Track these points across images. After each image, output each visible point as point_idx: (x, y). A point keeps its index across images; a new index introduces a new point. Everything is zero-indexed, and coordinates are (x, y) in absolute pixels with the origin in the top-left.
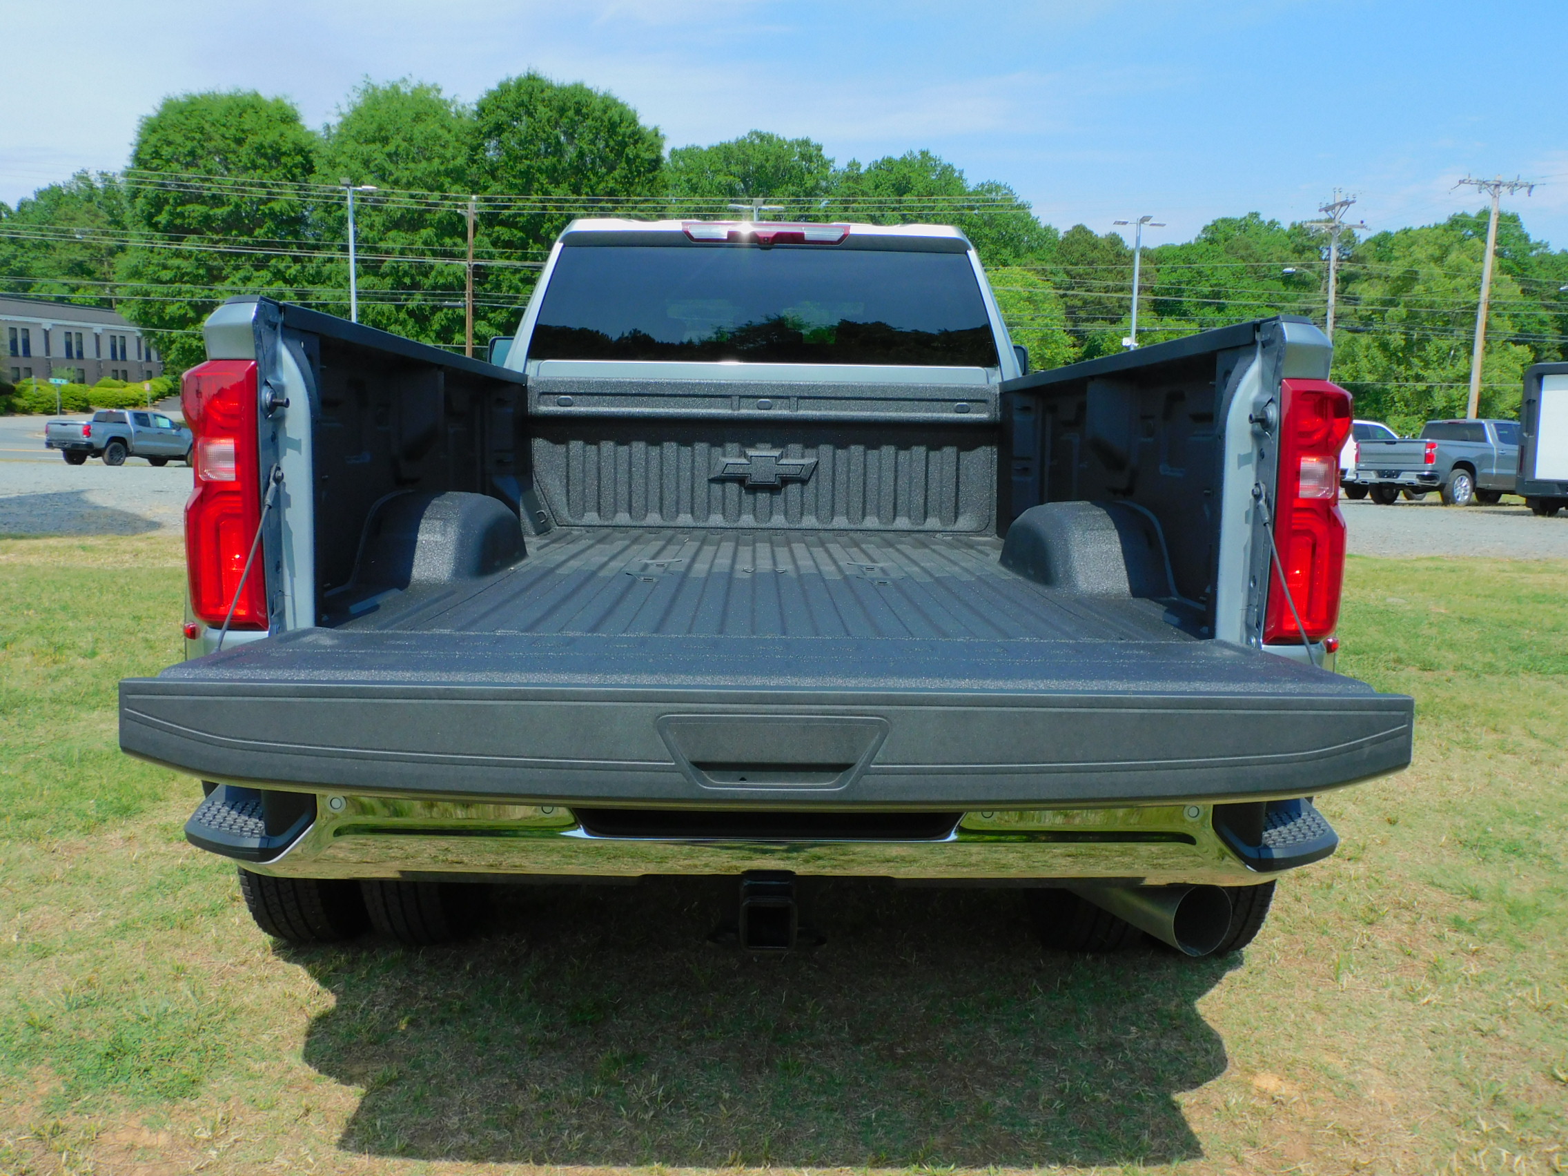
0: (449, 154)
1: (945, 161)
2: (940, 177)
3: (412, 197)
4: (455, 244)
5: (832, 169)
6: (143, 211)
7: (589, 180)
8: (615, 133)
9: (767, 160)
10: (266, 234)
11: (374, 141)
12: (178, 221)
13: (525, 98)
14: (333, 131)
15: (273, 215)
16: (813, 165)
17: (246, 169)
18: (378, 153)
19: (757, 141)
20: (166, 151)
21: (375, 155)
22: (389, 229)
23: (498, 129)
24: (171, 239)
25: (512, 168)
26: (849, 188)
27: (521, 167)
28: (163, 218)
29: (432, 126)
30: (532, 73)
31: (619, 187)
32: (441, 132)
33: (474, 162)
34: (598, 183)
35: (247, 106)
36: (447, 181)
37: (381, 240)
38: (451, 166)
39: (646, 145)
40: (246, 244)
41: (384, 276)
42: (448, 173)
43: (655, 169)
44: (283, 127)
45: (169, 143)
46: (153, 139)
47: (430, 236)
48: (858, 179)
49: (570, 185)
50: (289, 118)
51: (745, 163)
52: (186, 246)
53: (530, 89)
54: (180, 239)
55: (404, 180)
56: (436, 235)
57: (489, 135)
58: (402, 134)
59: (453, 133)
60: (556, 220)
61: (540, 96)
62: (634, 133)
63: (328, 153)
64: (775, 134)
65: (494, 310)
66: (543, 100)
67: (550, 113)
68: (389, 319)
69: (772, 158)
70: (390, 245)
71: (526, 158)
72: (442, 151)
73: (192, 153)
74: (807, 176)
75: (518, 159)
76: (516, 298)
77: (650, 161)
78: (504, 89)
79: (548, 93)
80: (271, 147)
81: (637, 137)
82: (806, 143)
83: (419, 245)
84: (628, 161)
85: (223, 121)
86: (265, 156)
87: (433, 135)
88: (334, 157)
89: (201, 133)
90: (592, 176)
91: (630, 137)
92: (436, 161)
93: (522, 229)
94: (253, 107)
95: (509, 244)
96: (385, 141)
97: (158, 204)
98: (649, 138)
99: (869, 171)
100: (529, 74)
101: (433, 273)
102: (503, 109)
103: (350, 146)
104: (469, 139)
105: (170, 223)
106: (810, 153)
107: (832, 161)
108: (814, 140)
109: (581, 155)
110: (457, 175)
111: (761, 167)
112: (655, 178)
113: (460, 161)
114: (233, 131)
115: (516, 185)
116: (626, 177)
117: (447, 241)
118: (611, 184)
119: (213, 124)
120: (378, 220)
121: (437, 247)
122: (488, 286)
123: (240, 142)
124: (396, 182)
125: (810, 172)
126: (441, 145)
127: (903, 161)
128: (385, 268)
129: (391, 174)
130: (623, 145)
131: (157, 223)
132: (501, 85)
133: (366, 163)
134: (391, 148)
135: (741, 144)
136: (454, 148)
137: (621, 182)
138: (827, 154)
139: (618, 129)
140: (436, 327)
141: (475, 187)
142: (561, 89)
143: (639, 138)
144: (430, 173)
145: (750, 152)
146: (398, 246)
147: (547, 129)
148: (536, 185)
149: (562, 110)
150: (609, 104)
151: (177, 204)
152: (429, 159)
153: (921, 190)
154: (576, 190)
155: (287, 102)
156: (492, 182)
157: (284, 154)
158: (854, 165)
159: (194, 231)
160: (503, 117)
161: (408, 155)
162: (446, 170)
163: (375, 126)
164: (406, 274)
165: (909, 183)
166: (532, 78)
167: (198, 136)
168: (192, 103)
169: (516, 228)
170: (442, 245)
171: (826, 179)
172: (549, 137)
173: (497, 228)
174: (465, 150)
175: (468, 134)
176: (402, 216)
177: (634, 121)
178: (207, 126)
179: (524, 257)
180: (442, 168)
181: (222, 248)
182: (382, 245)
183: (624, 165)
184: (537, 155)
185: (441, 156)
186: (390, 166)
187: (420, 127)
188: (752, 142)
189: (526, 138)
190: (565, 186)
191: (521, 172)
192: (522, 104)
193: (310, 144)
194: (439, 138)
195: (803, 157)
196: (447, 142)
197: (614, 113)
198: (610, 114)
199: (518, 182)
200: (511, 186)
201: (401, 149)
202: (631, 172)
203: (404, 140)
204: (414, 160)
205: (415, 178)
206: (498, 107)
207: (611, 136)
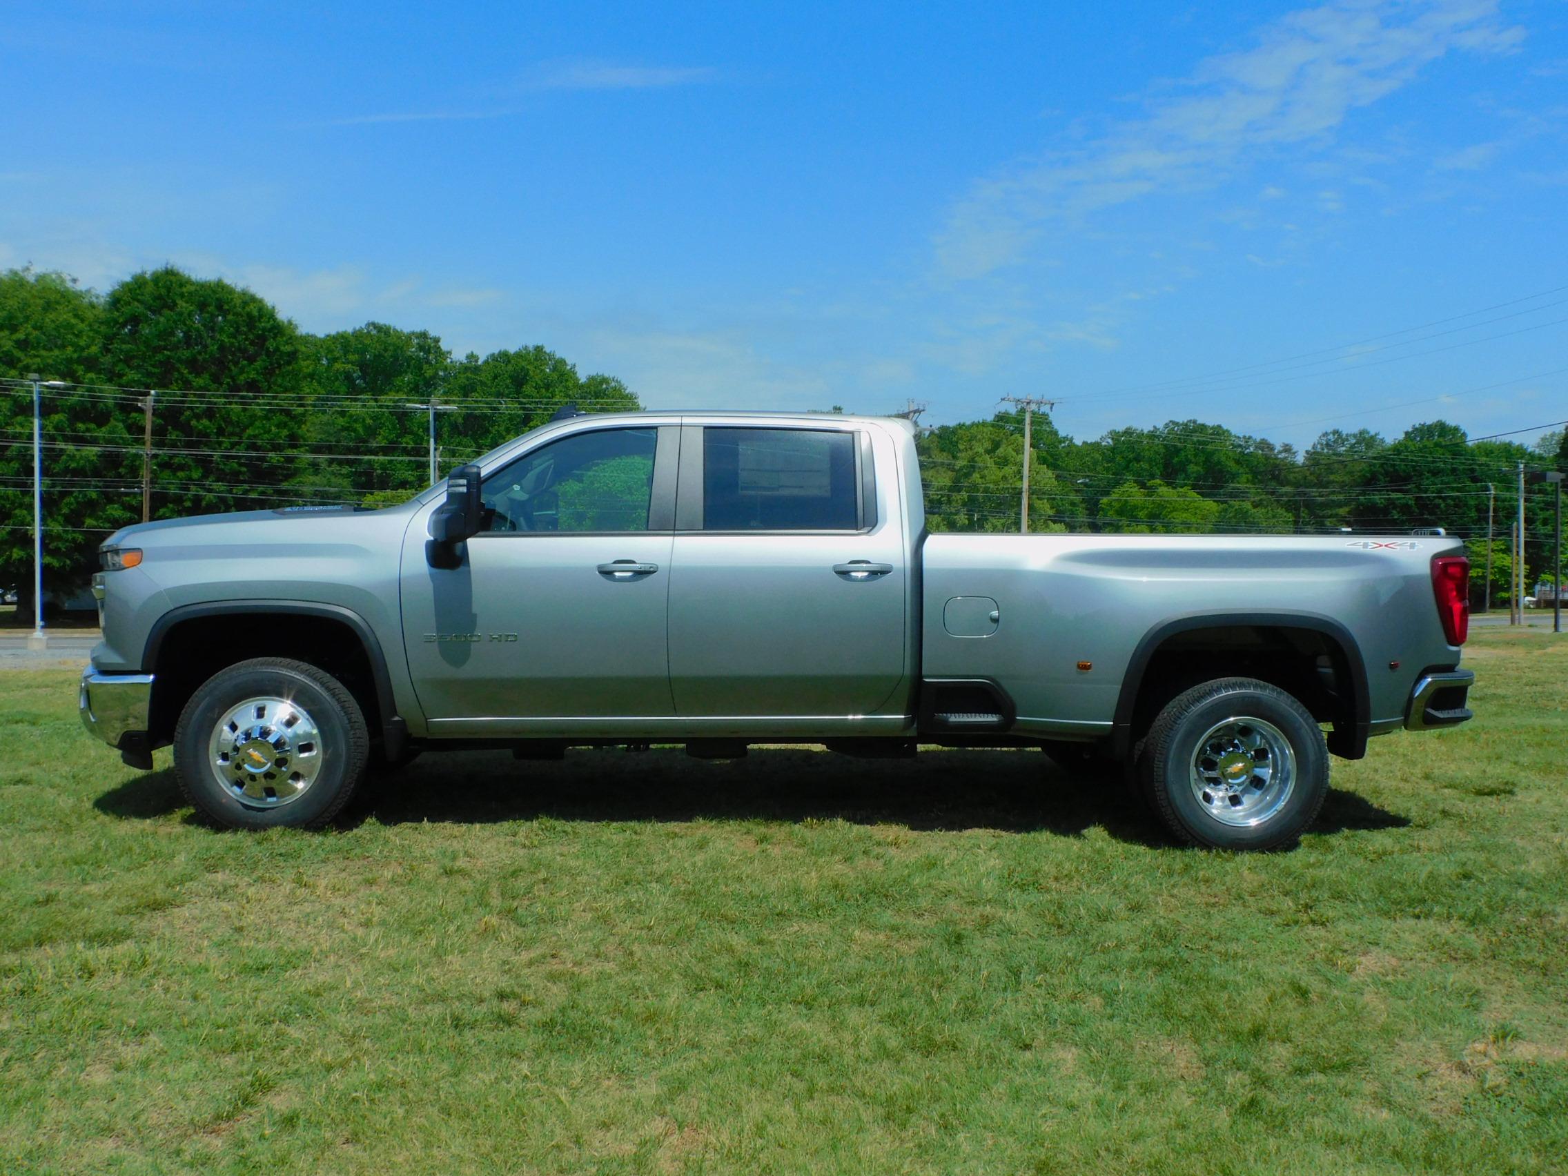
0: (82, 343)
1: (558, 355)
2: (555, 369)
4: (88, 430)
5: (449, 360)
7: (230, 370)
8: (255, 327)
9: (386, 350)
13: (163, 292)
16: (431, 357)
18: (6, 340)
19: (374, 332)
22: (16, 414)
26: (468, 378)
27: (159, 357)
29: (65, 316)
30: (169, 267)
31: (260, 378)
32: (73, 321)
33: (108, 351)
36: (80, 370)
37: (7, 424)
38: (85, 354)
39: (284, 339)
41: (9, 461)
42: (80, 361)
47: (61, 421)
48: (476, 369)
49: (211, 375)
51: (362, 352)
53: (168, 284)
56: (68, 420)
58: (30, 323)
59: (87, 322)
60: (197, 408)
61: (178, 290)
62: (272, 326)
64: (392, 325)
67: (191, 308)
68: (13, 503)
69: (391, 348)
70: (19, 429)
71: (165, 349)
72: (75, 339)
74: (425, 367)
75: (158, 350)
78: (138, 283)
79: (188, 288)
81: (276, 330)
82: (424, 335)
84: (268, 353)
87: (65, 323)
90: (233, 368)
91: (269, 331)
92: (70, 349)
96: (14, 329)
99: (486, 362)
100: (167, 268)
101: (64, 457)
102: (138, 301)
104: (102, 328)
106: (428, 346)
107: (450, 353)
108: (432, 333)
109: (222, 348)
110: (91, 364)
111: (378, 357)
113: (94, 349)
115: (154, 374)
116: (266, 368)
117: (80, 426)
118: (253, 375)
120: (5, 405)
121: (68, 433)
122: (122, 470)
125: (428, 362)
126: (74, 334)
127: (518, 355)
128: (11, 452)
129: (19, 360)
130: (264, 338)
134: (20, 335)
135: (357, 335)
136: (88, 337)
137: (262, 373)
138: (444, 346)
139: (258, 324)
140: (65, 511)
143: (278, 332)
145: (368, 342)
148: (176, 375)
149: (203, 306)
150: (249, 299)
152: (62, 348)
153: (539, 382)
154: (216, 379)
156: (127, 370)
158: (472, 357)
160: (138, 308)
162: (80, 358)
165: (527, 374)
170: (74, 430)
171: (445, 369)
173: (133, 415)
174: (99, 341)
175: (101, 323)
177: (272, 316)
180: (75, 356)
182: (10, 430)
185: (74, 345)
186: (18, 354)
187: (52, 316)
188: (369, 332)
190: (206, 376)
191: (160, 362)
192: (160, 297)
194: (72, 327)
195: (421, 348)
196: (81, 332)
197: (253, 308)
198: (247, 309)
199: (157, 371)
200: (149, 375)
201: (31, 337)
202: (271, 364)
203: (35, 328)
204: (45, 348)
205: (48, 365)
206: (134, 299)
207: (250, 330)
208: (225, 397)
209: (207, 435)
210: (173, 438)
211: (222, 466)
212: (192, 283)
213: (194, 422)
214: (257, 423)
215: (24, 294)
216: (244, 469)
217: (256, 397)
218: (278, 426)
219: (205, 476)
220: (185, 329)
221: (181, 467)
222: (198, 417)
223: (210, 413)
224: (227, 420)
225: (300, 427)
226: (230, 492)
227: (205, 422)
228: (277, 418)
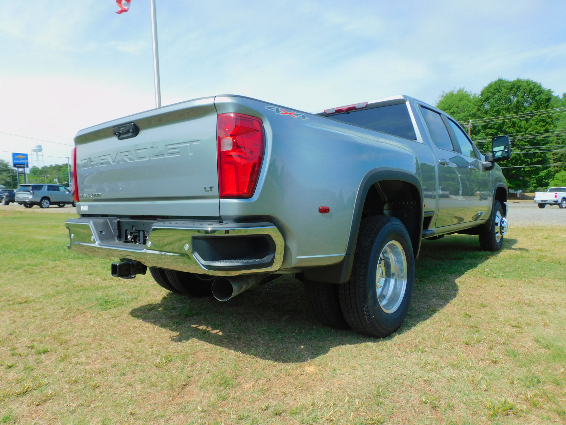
0: (470, 110)
4: (473, 137)
7: (521, 110)
13: (498, 87)
23: (488, 98)
25: (493, 110)
27: (495, 109)
29: (464, 102)
32: (468, 103)
33: (480, 110)
34: (525, 110)
36: (470, 118)
38: (471, 113)
42: (470, 115)
43: (548, 102)
49: (514, 112)
53: (499, 83)
57: (485, 101)
58: (455, 106)
59: (472, 103)
60: (509, 124)
61: (503, 85)
62: (539, 91)
66: (504, 87)
67: (507, 90)
71: (498, 106)
72: (468, 109)
75: (495, 107)
77: (546, 99)
78: (490, 86)
79: (506, 84)
81: (541, 92)
84: (536, 101)
87: (465, 104)
90: (522, 108)
91: (537, 93)
92: (466, 112)
93: (496, 129)
95: (491, 134)
96: (450, 109)
98: (546, 92)
100: (499, 79)
102: (490, 92)
104: (478, 104)
109: (518, 102)
110: (473, 116)
112: (548, 105)
113: (474, 111)
116: (536, 106)
126: (468, 107)
130: (535, 96)
132: (489, 85)
134: (452, 111)
136: (472, 107)
137: (534, 109)
139: (533, 91)
141: (479, 117)
142: (512, 82)
144: (465, 116)
147: (506, 95)
148: (501, 113)
149: (511, 89)
150: (528, 83)
152: (464, 112)
156: (486, 116)
160: (490, 94)
161: (457, 112)
162: (470, 114)
163: (448, 105)
166: (500, 80)
169: (494, 129)
172: (506, 98)
173: (487, 130)
174: (477, 107)
175: (478, 102)
177: (540, 87)
180: (468, 114)
183: (535, 103)
184: (502, 104)
187: (462, 103)
189: (498, 100)
190: (512, 112)
191: (496, 111)
192: (496, 89)
194: (468, 105)
196: (470, 106)
197: (531, 86)
198: (529, 86)
200: (493, 116)
201: (455, 111)
202: (538, 105)
204: (459, 113)
205: (460, 118)
206: (488, 92)
207: (530, 94)
209: (512, 133)
211: (518, 143)
212: (507, 82)
213: (507, 130)
214: (532, 127)
215: (454, 98)
216: (527, 144)
218: (541, 127)
219: (513, 147)
220: (504, 98)
222: (509, 127)
223: (514, 125)
224: (520, 127)
225: (550, 126)
226: (521, 151)
227: (512, 129)
228: (541, 123)
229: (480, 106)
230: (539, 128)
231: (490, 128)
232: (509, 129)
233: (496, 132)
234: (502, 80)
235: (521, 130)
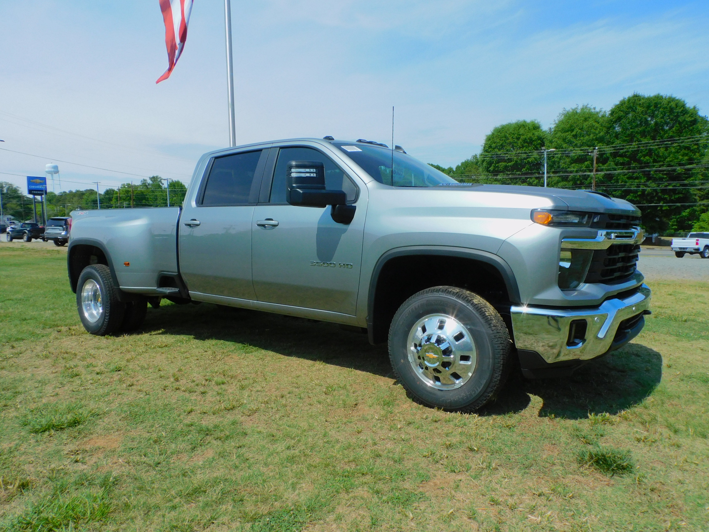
0: (597, 132)
3: (581, 150)
4: (599, 166)
6: (485, 167)
7: (660, 133)
8: (674, 113)
10: (526, 170)
11: (568, 131)
12: (496, 169)
13: (632, 105)
14: (553, 130)
15: (529, 162)
17: (520, 148)
18: (569, 136)
20: (494, 145)
21: (568, 137)
22: (572, 163)
23: (619, 119)
24: (494, 175)
25: (625, 133)
27: (628, 132)
28: (491, 168)
29: (591, 122)
30: (635, 94)
32: (594, 124)
33: (609, 133)
34: (665, 134)
35: (522, 126)
36: (596, 143)
37: (569, 168)
38: (598, 136)
39: (689, 115)
40: (519, 174)
41: (569, 181)
42: (596, 139)
43: (694, 124)
44: (534, 131)
45: (495, 143)
46: (489, 142)
47: (588, 164)
49: (651, 137)
50: (536, 127)
52: (499, 177)
53: (634, 101)
54: (497, 175)
55: (579, 144)
56: (591, 163)
57: (615, 122)
59: (600, 123)
60: (644, 152)
61: (638, 103)
62: (682, 110)
63: (550, 138)
65: (615, 190)
66: (640, 104)
67: (643, 109)
70: (572, 169)
71: (631, 129)
72: (594, 131)
73: (502, 145)
75: (627, 129)
76: (625, 185)
77: (691, 122)
78: (622, 103)
79: (642, 101)
80: (529, 139)
81: (685, 111)
83: (584, 168)
84: (680, 123)
85: (513, 132)
86: (527, 142)
87: (591, 125)
88: (552, 140)
89: (505, 137)
90: (661, 132)
91: (681, 113)
92: (592, 135)
93: (629, 157)
94: (524, 126)
95: (623, 164)
96: (572, 131)
97: (490, 164)
98: (690, 111)
100: (634, 94)
101: (589, 178)
102: (622, 111)
103: (559, 134)
104: (607, 125)
105: (494, 170)
109: (657, 124)
110: (601, 139)
112: (693, 128)
113: (602, 134)
114: (516, 135)
115: (626, 140)
116: (678, 130)
119: (509, 134)
120: (568, 160)
122: (613, 181)
123: (518, 139)
124: (576, 145)
126: (594, 129)
128: (570, 178)
129: (573, 142)
130: (678, 116)
131: (490, 170)
132: (621, 102)
133: (564, 140)
134: (574, 133)
136: (600, 129)
137: (676, 133)
139: (675, 110)
141: (608, 143)
142: (649, 99)
143: (686, 113)
144: (590, 140)
146: (575, 169)
147: (641, 115)
148: (635, 139)
149: (648, 107)
150: (671, 100)
151: (497, 163)
152: (589, 135)
154: (653, 138)
155: (536, 122)
156: (616, 140)
157: (534, 141)
159: (501, 172)
160: (622, 114)
161: (581, 135)
163: (569, 125)
164: (578, 179)
166: (635, 96)
167: (504, 139)
168: (503, 128)
169: (626, 157)
172: (642, 119)
173: (618, 158)
174: (605, 129)
175: (607, 122)
176: (578, 158)
177: (684, 106)
178: (507, 135)
179: (629, 169)
180: (594, 138)
181: (510, 176)
182: (569, 169)
183: (677, 125)
184: (637, 126)
185: (594, 133)
186: (573, 140)
187: (586, 123)
189: (631, 120)
190: (648, 137)
191: (628, 134)
192: (630, 107)
193: (544, 136)
194: (594, 126)
196: (597, 127)
197: (673, 104)
198: (670, 105)
199: (627, 138)
200: (624, 141)
201: (578, 133)
202: (681, 128)
203: (579, 129)
204: (583, 136)
205: (583, 143)
206: (619, 111)
207: (671, 114)
208: (658, 145)
209: (648, 163)
210: (634, 165)
211: (655, 176)
212: (644, 98)
213: (642, 158)
214: (671, 156)
215: (576, 117)
216: (665, 176)
217: (672, 144)
218: (683, 155)
219: (648, 180)
220: (640, 118)
221: (637, 178)
222: (645, 156)
223: (650, 153)
224: (658, 156)
225: (695, 155)
226: (658, 186)
227: (647, 157)
228: (684, 151)
229: (609, 128)
230: (680, 157)
231: (621, 156)
232: (644, 158)
233: (628, 161)
234: (639, 96)
235: (659, 159)
